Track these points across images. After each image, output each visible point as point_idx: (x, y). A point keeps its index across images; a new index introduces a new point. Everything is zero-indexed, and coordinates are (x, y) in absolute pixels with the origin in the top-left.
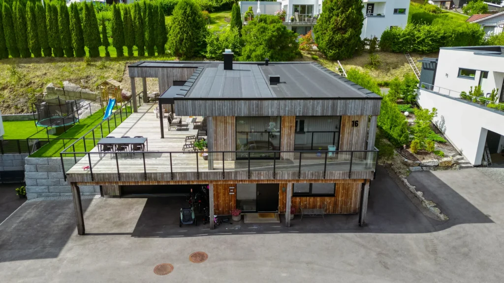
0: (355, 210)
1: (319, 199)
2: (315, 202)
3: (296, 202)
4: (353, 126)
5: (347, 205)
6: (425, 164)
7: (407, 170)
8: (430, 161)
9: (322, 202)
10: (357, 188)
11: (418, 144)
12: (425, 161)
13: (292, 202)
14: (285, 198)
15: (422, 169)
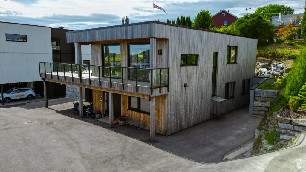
0: (165, 131)
1: (142, 115)
2: (140, 116)
3: (130, 114)
4: (159, 54)
5: (159, 125)
6: (296, 122)
7: (276, 125)
8: (304, 120)
9: (144, 117)
10: (165, 111)
11: (296, 101)
12: (297, 119)
13: (128, 113)
14: (124, 110)
15: (294, 128)
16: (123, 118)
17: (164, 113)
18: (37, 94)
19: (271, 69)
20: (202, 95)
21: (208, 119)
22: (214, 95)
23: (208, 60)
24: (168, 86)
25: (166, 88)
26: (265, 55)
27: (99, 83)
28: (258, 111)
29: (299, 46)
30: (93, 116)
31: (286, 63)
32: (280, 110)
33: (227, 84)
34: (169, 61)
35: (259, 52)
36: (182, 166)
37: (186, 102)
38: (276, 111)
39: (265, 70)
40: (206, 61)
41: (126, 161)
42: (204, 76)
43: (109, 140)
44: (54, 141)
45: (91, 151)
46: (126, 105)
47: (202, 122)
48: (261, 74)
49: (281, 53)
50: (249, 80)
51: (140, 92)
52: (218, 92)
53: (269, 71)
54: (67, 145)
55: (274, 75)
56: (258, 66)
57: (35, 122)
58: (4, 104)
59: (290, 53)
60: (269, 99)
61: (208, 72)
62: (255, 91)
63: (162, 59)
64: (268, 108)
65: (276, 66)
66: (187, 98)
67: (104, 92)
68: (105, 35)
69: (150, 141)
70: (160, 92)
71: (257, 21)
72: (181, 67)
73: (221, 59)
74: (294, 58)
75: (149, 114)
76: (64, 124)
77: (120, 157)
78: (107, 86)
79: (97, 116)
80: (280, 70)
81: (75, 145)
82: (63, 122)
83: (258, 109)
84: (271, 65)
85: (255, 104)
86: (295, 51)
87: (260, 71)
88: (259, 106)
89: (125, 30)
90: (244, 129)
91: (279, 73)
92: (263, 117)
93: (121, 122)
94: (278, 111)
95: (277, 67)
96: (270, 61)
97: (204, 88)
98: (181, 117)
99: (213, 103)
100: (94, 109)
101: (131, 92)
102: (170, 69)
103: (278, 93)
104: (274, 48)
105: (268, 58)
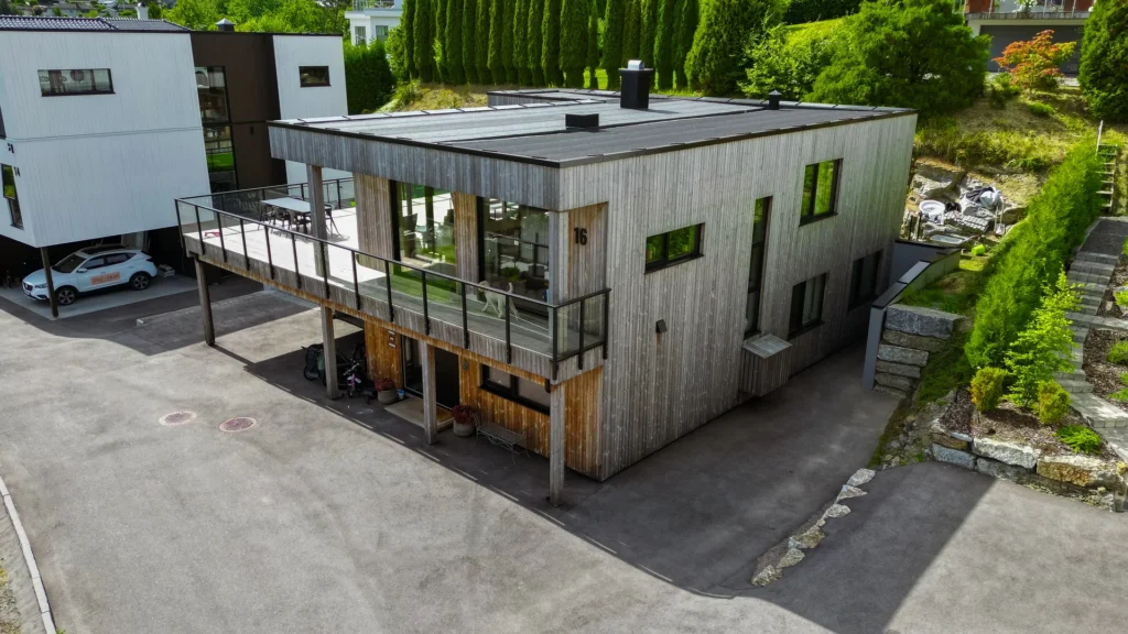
0: (593, 467)
1: (524, 410)
2: (518, 415)
3: (485, 402)
4: (577, 242)
5: (576, 449)
6: (983, 450)
7: (927, 451)
8: (1006, 444)
9: (531, 420)
10: (594, 413)
11: (992, 383)
12: (988, 441)
13: (479, 399)
14: (468, 385)
15: (976, 464)
16: (467, 414)
17: (592, 417)
18: (161, 266)
19: (957, 207)
20: (711, 341)
21: (730, 407)
22: (753, 331)
23: (736, 230)
24: (604, 343)
25: (600, 350)
26: (944, 153)
27: (388, 309)
28: (890, 377)
29: (1066, 119)
30: (371, 394)
31: (1011, 183)
32: (947, 393)
33: (799, 290)
34: (608, 264)
35: (926, 137)
36: (639, 601)
37: (661, 375)
38: (935, 400)
39: (938, 208)
40: (731, 233)
41: (482, 581)
42: (721, 283)
43: (427, 496)
44: (266, 500)
45: (380, 544)
46: (475, 373)
47: (709, 422)
48: (923, 225)
49: (1000, 146)
50: (878, 255)
51: (518, 362)
52: (765, 322)
53: (951, 215)
54: (307, 517)
55: (966, 231)
56: (916, 190)
57: (189, 416)
58: (59, 309)
59: (1029, 150)
60: (926, 340)
61: (736, 268)
62: (886, 313)
63: (588, 258)
64: (922, 368)
65: (976, 198)
66: (662, 363)
67: (403, 338)
68: (403, 165)
69: (548, 505)
70: (580, 366)
71: (927, 23)
72: (647, 276)
73: (782, 214)
74: (1040, 168)
75: (546, 411)
76: (285, 427)
77: (465, 567)
78: (414, 324)
79: (381, 396)
80: (988, 213)
81: (331, 516)
82: (278, 420)
83: (891, 371)
84: (961, 190)
85: (881, 352)
86: (1046, 141)
87: (921, 214)
88: (894, 362)
89: (469, 167)
90: (836, 448)
91: (981, 224)
92: (903, 396)
93: (459, 428)
94: (940, 400)
95: (978, 201)
96: (960, 173)
97: (719, 319)
98: (643, 422)
99: (748, 360)
100: (371, 367)
101: (491, 357)
102: (611, 293)
103: (957, 323)
104: (979, 126)
105: (952, 162)
